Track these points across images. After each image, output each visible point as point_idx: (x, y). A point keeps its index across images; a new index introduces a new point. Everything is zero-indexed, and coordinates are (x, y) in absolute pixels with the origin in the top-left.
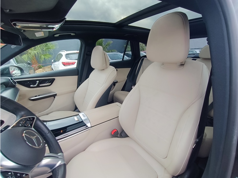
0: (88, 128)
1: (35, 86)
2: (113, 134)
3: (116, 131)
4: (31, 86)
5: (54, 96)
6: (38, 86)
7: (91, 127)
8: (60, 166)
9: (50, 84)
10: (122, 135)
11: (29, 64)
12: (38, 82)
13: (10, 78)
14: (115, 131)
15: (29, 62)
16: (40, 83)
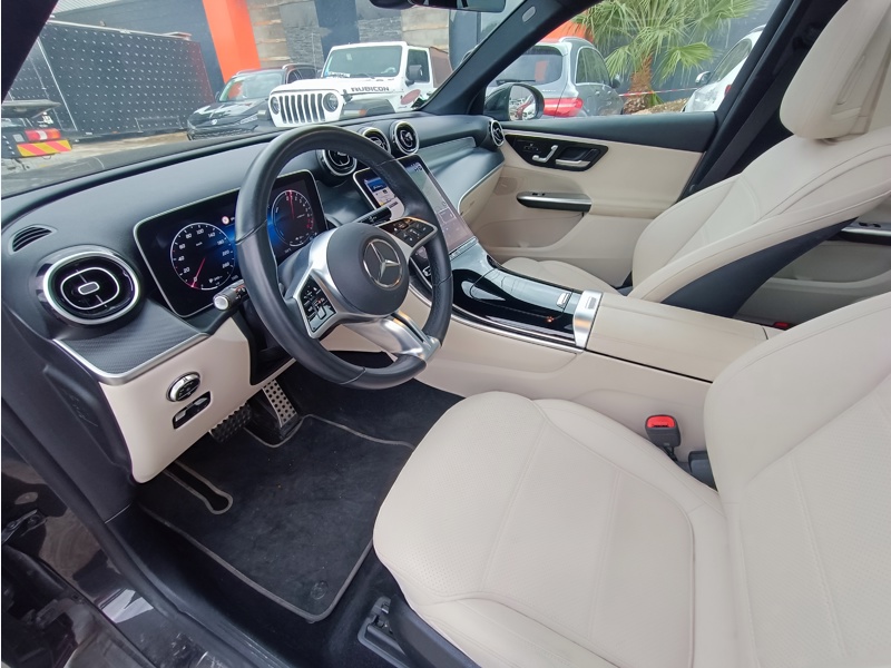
0: (574, 346)
1: (544, 160)
2: (650, 425)
3: (671, 425)
4: (536, 157)
5: (584, 209)
6: (551, 164)
7: (585, 349)
8: (415, 358)
9: (586, 163)
10: (693, 462)
11: (615, 85)
12: (555, 147)
13: (493, 121)
14: (665, 424)
15: (618, 77)
16: (559, 155)
